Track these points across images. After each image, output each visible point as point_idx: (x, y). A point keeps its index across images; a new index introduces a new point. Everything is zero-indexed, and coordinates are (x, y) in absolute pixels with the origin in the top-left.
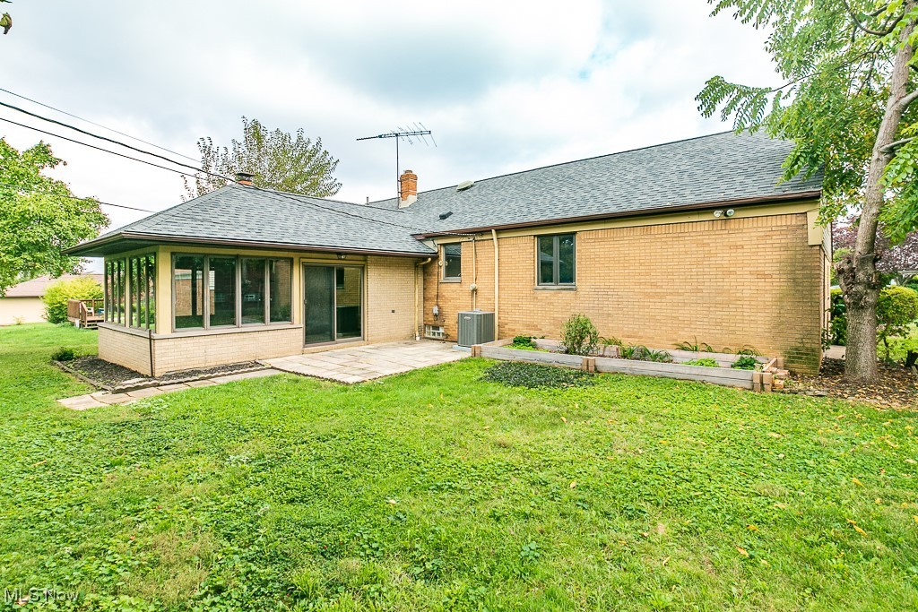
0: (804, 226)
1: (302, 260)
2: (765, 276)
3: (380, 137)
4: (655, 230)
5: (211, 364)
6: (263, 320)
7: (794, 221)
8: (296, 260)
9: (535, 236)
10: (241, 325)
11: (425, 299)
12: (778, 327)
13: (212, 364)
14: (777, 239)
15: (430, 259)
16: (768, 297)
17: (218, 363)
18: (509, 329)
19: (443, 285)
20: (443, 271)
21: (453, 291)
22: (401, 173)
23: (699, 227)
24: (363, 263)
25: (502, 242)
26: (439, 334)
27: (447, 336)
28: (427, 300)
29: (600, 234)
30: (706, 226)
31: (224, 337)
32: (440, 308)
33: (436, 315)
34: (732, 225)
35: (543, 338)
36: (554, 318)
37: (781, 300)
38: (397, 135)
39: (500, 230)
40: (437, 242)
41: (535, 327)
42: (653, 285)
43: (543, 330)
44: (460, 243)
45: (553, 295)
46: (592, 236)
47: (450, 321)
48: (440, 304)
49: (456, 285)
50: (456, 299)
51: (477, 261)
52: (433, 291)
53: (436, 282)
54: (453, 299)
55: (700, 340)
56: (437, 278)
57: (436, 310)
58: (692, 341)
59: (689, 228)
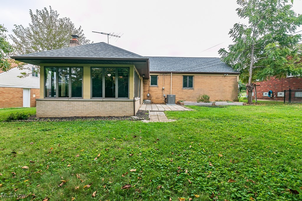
0: (236, 79)
2: (230, 87)
3: (102, 33)
4: (212, 77)
7: (235, 78)
9: (182, 75)
12: (232, 96)
14: (233, 81)
15: (149, 79)
16: (231, 91)
19: (151, 87)
20: (150, 83)
23: (220, 77)
25: (173, 76)
26: (148, 102)
27: (152, 102)
28: (145, 92)
29: (200, 77)
30: (221, 77)
34: (226, 77)
36: (188, 96)
37: (233, 91)
38: (108, 34)
39: (174, 73)
41: (182, 99)
42: (211, 88)
43: (185, 99)
44: (158, 75)
45: (187, 90)
46: (198, 77)
47: (154, 98)
48: (150, 93)
49: (156, 88)
50: (156, 91)
51: (164, 81)
52: (147, 89)
53: (148, 86)
54: (155, 91)
55: (220, 99)
56: (148, 85)
57: (148, 95)
58: (218, 100)
59: (218, 77)
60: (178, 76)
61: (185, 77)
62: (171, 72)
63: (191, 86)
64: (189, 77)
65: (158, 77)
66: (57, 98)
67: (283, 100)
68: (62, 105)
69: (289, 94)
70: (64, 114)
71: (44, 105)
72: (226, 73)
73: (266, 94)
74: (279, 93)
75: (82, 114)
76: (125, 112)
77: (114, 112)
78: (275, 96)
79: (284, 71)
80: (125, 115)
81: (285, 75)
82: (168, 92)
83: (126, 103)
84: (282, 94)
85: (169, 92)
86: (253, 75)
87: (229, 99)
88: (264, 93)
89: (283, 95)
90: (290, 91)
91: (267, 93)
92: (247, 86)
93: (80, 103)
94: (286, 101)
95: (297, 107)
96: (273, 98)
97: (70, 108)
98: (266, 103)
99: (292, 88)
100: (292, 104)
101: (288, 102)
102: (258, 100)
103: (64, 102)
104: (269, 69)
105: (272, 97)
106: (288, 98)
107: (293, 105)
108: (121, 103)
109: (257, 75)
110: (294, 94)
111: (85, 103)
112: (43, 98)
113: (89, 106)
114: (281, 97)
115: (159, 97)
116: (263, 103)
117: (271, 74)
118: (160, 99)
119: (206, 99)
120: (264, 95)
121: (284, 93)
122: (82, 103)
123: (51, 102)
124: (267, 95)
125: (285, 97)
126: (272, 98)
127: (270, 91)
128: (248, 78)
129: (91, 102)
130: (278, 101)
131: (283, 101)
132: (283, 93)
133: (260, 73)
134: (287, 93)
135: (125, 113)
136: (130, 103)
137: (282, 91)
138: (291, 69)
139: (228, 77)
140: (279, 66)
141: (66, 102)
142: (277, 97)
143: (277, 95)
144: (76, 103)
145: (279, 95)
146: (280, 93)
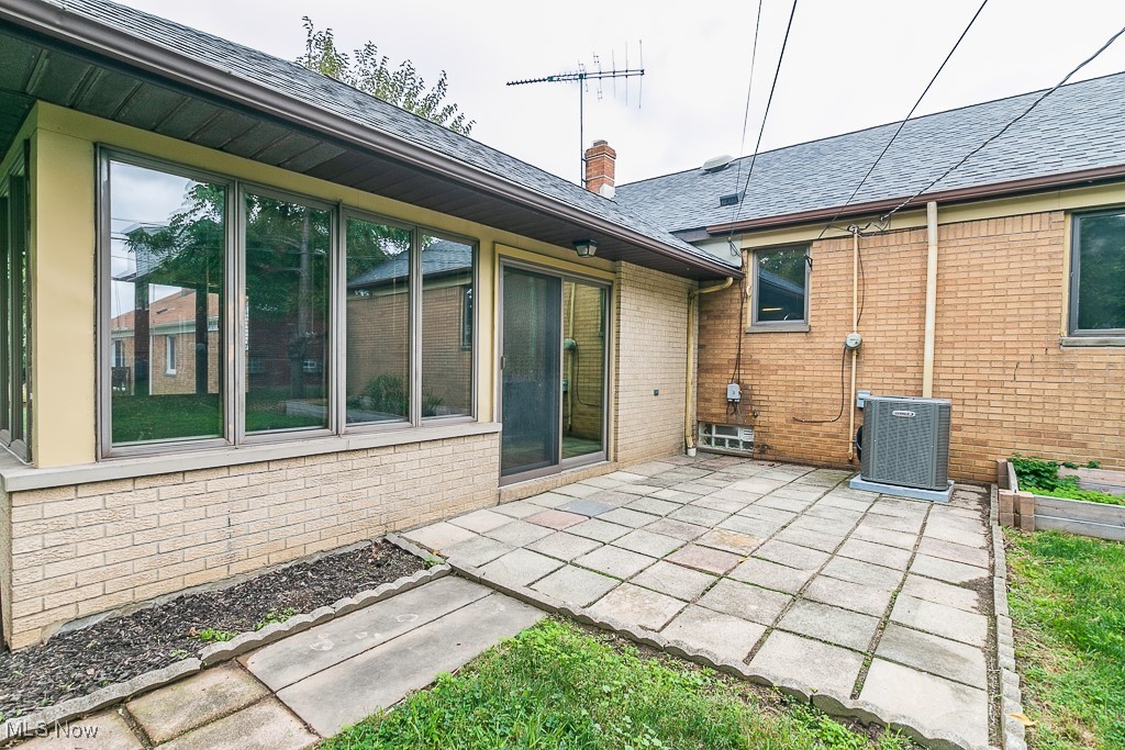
1: (500, 249)
3: (551, 79)
5: (249, 566)
6: (404, 413)
8: (485, 247)
9: (1067, 212)
10: (343, 427)
11: (702, 368)
13: (253, 562)
15: (731, 280)
17: (274, 559)
18: (966, 441)
19: (754, 339)
20: (750, 307)
21: (785, 351)
22: (588, 145)
24: (610, 276)
25: (949, 234)
26: (734, 443)
27: (763, 448)
28: (707, 371)
31: (293, 471)
32: (743, 388)
33: (733, 403)
35: (1093, 465)
38: (581, 77)
39: (950, 203)
40: (739, 245)
41: (1064, 439)
43: (1093, 445)
44: (809, 244)
47: (774, 416)
48: (747, 378)
49: (792, 339)
50: (794, 368)
51: (862, 283)
52: (725, 351)
53: (735, 332)
54: (785, 368)
56: (735, 321)
57: (734, 392)
60: (1010, 227)
62: (931, 197)
65: (811, 253)
82: (902, 369)
115: (821, 411)
118: (826, 428)
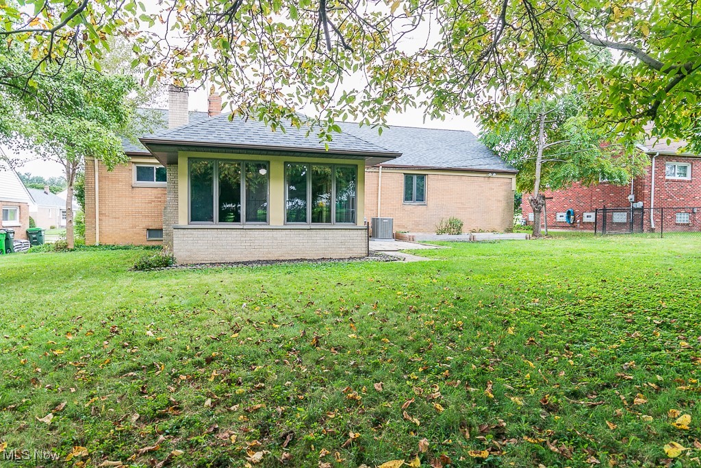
0: (511, 183)
2: (500, 201)
4: (464, 178)
7: (508, 181)
9: (404, 173)
12: (503, 222)
14: (504, 187)
16: (500, 210)
23: (480, 179)
29: (440, 177)
30: (483, 179)
34: (491, 180)
35: (408, 232)
36: (415, 221)
41: (403, 226)
42: (462, 203)
43: (408, 228)
45: (413, 207)
46: (436, 177)
55: (479, 228)
58: (476, 229)
59: (476, 179)
60: (394, 175)
61: (408, 178)
63: (421, 197)
64: (417, 177)
66: (216, 224)
67: (592, 229)
68: (230, 239)
69: (604, 216)
70: (232, 256)
71: (192, 239)
72: (492, 172)
73: (561, 217)
74: (585, 215)
75: (269, 255)
76: (350, 249)
77: (330, 249)
78: (578, 221)
79: (595, 173)
80: (351, 255)
81: (597, 179)
82: (373, 210)
83: (352, 233)
84: (590, 216)
85: (375, 211)
86: (542, 176)
87: (497, 228)
88: (558, 215)
89: (592, 220)
90: (605, 210)
91: (565, 214)
92: (532, 200)
93: (266, 232)
94: (598, 232)
95: (614, 240)
96: (575, 224)
97: (245, 244)
98: (565, 235)
99: (609, 205)
100: (607, 235)
101: (601, 232)
102: (549, 230)
103: (234, 232)
104: (571, 168)
105: (574, 222)
106: (602, 223)
107: (608, 238)
108: (343, 232)
109: (549, 178)
110: (612, 217)
111: (275, 232)
112: (187, 223)
113: (284, 239)
114: (590, 223)
116: (559, 235)
117: (574, 177)
119: (455, 227)
120: (559, 219)
121: (594, 213)
122: (270, 233)
123: (205, 232)
124: (564, 219)
125: (596, 223)
126: (573, 225)
127: (570, 210)
128: (532, 182)
129: (287, 232)
130: (585, 231)
131: (594, 231)
132: (593, 215)
133: (556, 174)
134: (600, 214)
135: (351, 252)
136: (360, 232)
137: (592, 211)
138: (606, 169)
139: (495, 180)
140: (588, 161)
141: (239, 232)
142: (583, 223)
143: (582, 219)
144: (257, 232)
145: (585, 220)
146: (589, 214)
